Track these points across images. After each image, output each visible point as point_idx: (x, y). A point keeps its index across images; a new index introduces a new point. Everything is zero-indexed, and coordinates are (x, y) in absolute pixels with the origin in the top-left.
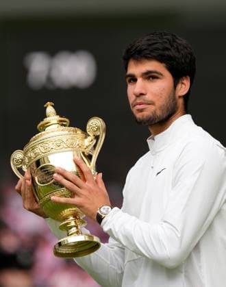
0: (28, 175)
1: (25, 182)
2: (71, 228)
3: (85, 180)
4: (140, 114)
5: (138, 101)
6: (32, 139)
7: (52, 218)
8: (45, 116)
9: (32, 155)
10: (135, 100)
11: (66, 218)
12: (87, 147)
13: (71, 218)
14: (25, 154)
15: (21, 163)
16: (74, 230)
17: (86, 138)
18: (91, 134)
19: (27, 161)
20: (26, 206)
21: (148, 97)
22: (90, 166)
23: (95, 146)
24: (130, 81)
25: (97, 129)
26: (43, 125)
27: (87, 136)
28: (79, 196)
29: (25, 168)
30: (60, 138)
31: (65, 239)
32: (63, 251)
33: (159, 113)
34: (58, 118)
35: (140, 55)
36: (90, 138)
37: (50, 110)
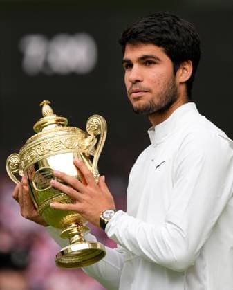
0: (25, 181)
1: (23, 188)
2: (73, 235)
3: (86, 184)
4: (137, 102)
5: (134, 89)
6: (28, 141)
7: (53, 226)
8: (41, 116)
9: (29, 158)
10: (131, 88)
11: (68, 225)
12: (88, 147)
13: (73, 225)
14: (21, 158)
15: (18, 167)
16: (76, 238)
17: (86, 137)
18: (91, 133)
19: (23, 165)
20: (24, 214)
21: (145, 84)
22: (92, 168)
23: (96, 146)
24: (127, 67)
25: (98, 128)
26: (40, 125)
27: (87, 135)
28: (80, 202)
29: (21, 173)
30: (58, 138)
31: (67, 247)
32: (66, 260)
33: (157, 101)
34: (55, 117)
35: (135, 38)
36: (90, 138)
37: (46, 109)
